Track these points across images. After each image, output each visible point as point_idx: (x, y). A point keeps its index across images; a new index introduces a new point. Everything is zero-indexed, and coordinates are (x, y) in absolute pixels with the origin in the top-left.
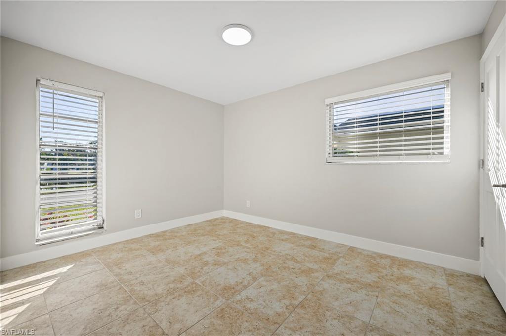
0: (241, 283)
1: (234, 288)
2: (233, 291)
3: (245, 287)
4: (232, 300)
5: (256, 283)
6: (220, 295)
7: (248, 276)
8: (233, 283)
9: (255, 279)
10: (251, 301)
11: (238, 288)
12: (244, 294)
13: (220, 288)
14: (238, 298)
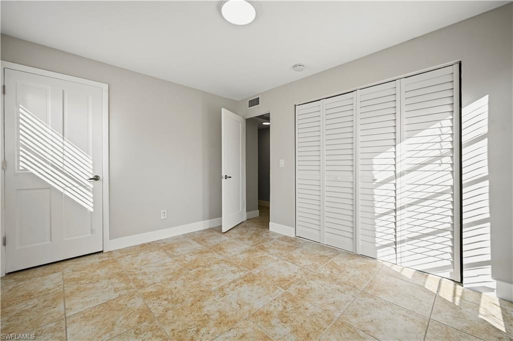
0: (236, 285)
1: (245, 281)
2: (246, 279)
3: (234, 281)
4: (247, 273)
5: (222, 284)
6: (257, 277)
7: (227, 293)
8: (245, 285)
9: (222, 289)
10: (232, 271)
11: (241, 281)
12: (237, 276)
13: (258, 282)
14: (242, 274)
